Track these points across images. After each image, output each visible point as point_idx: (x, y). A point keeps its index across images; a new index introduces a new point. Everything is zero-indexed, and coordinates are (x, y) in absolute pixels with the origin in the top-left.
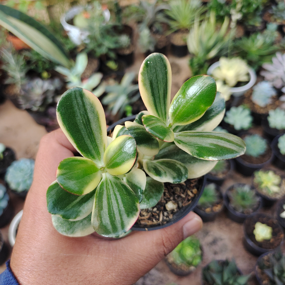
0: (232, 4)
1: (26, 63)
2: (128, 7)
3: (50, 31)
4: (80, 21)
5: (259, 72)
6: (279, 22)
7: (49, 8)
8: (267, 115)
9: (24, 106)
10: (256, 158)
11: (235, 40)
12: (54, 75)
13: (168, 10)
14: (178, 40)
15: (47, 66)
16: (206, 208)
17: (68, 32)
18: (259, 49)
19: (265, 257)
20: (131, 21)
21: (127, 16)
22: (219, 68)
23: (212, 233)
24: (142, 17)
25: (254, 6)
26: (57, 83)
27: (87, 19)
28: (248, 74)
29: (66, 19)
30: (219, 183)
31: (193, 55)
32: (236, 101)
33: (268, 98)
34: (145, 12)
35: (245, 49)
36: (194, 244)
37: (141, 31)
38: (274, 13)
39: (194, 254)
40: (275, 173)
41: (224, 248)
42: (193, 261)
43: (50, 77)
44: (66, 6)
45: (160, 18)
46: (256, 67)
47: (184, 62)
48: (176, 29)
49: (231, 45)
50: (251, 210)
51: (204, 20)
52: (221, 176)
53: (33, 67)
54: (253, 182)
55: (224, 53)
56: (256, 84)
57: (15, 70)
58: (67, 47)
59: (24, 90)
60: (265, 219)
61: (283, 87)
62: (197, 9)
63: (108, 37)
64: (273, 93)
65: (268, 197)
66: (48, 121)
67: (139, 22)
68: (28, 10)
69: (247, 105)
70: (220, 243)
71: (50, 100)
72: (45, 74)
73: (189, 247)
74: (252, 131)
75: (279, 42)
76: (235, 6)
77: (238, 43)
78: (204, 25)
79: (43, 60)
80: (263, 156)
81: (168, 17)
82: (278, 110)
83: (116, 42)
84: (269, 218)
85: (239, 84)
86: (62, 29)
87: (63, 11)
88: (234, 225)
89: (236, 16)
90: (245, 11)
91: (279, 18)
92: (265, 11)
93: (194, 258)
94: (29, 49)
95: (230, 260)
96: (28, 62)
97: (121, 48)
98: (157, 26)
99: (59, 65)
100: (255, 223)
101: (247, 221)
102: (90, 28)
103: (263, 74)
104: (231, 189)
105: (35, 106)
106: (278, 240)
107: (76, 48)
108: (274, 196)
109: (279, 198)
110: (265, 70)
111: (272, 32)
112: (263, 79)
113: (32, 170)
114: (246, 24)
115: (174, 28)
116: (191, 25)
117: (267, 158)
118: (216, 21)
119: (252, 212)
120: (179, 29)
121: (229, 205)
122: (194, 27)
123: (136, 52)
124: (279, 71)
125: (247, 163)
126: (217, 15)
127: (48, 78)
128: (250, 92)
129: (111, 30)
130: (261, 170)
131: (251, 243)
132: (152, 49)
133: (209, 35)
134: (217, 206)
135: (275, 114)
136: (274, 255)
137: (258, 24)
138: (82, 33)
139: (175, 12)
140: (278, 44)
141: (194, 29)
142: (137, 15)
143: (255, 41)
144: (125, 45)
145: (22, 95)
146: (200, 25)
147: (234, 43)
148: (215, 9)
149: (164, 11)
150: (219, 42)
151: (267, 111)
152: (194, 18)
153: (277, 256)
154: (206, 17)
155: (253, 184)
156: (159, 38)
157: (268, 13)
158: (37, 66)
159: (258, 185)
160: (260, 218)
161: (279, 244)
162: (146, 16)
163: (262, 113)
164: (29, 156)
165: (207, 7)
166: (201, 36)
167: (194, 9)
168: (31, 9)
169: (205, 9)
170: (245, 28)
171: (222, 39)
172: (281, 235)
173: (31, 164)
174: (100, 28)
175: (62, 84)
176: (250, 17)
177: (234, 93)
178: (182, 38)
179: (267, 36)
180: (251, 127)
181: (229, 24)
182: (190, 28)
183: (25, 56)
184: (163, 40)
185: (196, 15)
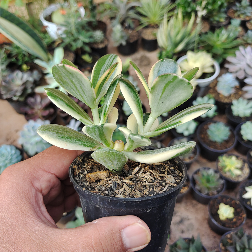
0: (199, 1)
1: (6, 56)
2: (102, 3)
3: (30, 27)
4: (57, 18)
5: (223, 64)
6: (242, 18)
7: (28, 5)
8: (231, 104)
9: (5, 97)
10: (221, 143)
11: (200, 35)
12: (33, 67)
13: (139, 7)
14: (148, 35)
15: (26, 59)
17: (47, 27)
18: (223, 43)
19: (229, 236)
20: (104, 18)
21: (101, 13)
22: (186, 60)
23: (178, 214)
24: (116, 13)
25: (219, 3)
26: (36, 75)
27: (63, 15)
28: (213, 67)
29: (43, 15)
31: (163, 49)
32: (202, 90)
33: (232, 88)
34: (117, 9)
35: (211, 43)
37: (114, 26)
38: (238, 9)
40: (237, 157)
41: (191, 228)
43: (29, 68)
44: (45, 4)
45: (132, 14)
46: (221, 60)
47: (154, 55)
48: (146, 24)
49: (197, 39)
50: (215, 192)
51: (173, 16)
52: (187, 161)
53: (13, 60)
54: (217, 166)
55: (191, 46)
56: (220, 75)
58: (45, 42)
59: (5, 81)
60: (228, 200)
61: (245, 78)
62: (166, 5)
63: (84, 32)
64: (237, 84)
65: (232, 180)
66: (27, 109)
67: (112, 18)
68: (9, 7)
69: (212, 96)
70: (186, 223)
71: (29, 91)
72: (25, 67)
74: (216, 119)
75: (243, 36)
76: (201, 4)
77: (204, 38)
78: (172, 21)
79: (24, 53)
80: (227, 142)
81: (139, 14)
82: (241, 99)
83: (91, 37)
84: (232, 199)
85: (204, 76)
86: (41, 25)
87: (41, 8)
88: (200, 206)
89: (202, 13)
90: (210, 7)
91: (243, 14)
92: (229, 8)
94: (10, 44)
95: (195, 238)
96: (9, 56)
97: (95, 43)
98: (129, 22)
99: (37, 58)
100: (219, 203)
101: (211, 202)
102: (67, 24)
103: (227, 66)
104: (197, 172)
105: (15, 96)
106: (241, 219)
107: (54, 42)
108: (237, 179)
109: (242, 180)
110: (229, 63)
111: (236, 27)
112: (227, 70)
113: (12, 155)
114: (212, 19)
115: (144, 24)
116: (161, 20)
117: (231, 144)
118: (184, 17)
119: (216, 194)
120: (149, 24)
121: (195, 188)
122: (163, 22)
123: (109, 46)
124: (242, 63)
125: (212, 149)
126: (184, 11)
127: (27, 70)
128: (215, 82)
129: (86, 25)
130: (225, 155)
131: (215, 223)
132: (124, 43)
133: (177, 29)
134: (184, 189)
135: (238, 103)
136: (236, 234)
137: (222, 20)
138: (59, 28)
139: (146, 8)
140: (241, 38)
141: (163, 24)
142: (110, 11)
143: (220, 35)
144: (99, 39)
145: (3, 86)
146: (168, 21)
147: (200, 37)
148: (182, 6)
149: (135, 8)
150: (186, 37)
151: (231, 100)
152: (164, 14)
153: (239, 234)
154: (174, 13)
155: (217, 168)
156: (131, 33)
157: (232, 9)
158: (17, 59)
159: (222, 168)
160: (224, 200)
161: (241, 223)
162: (119, 12)
163: (227, 102)
164: (9, 142)
165: (175, 4)
166: (170, 30)
167: (163, 6)
168: (11, 6)
169: (173, 6)
170: (211, 23)
171: (189, 34)
172: (243, 214)
173: (11, 149)
174: (75, 23)
175: (40, 76)
176: (215, 13)
177: (199, 83)
178: (152, 32)
179: (231, 31)
180: (216, 115)
181: (195, 20)
182: (160, 23)
183: (6, 49)
184: (134, 34)
185: (165, 12)
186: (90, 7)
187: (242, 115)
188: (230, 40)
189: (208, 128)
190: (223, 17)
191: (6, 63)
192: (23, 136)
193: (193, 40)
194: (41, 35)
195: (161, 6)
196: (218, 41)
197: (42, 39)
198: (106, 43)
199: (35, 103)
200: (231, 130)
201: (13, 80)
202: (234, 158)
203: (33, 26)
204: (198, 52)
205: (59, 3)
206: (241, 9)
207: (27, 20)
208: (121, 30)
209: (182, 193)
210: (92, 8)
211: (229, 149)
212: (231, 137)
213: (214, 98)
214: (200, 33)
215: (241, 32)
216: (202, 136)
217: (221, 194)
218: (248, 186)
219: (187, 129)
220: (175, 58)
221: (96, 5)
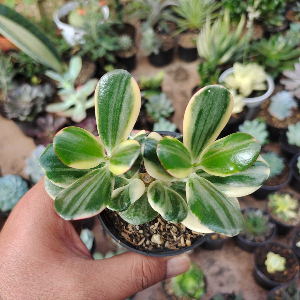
1: (12, 66)
2: (130, 2)
3: (42, 31)
4: (74, 19)
5: (279, 80)
7: (40, 3)
8: (286, 130)
9: (10, 116)
10: (272, 178)
11: (251, 42)
12: (45, 81)
13: (176, 6)
14: (186, 42)
15: (37, 70)
17: (61, 30)
18: (279, 53)
19: (277, 292)
20: (133, 20)
21: (129, 13)
22: (233, 74)
23: (217, 263)
24: (147, 14)
25: (276, 2)
26: (48, 89)
27: (82, 16)
28: (266, 83)
29: (59, 15)
31: (204, 59)
32: (251, 112)
33: (289, 110)
34: (149, 9)
35: (264, 53)
36: (196, 275)
37: (144, 31)
38: (299, 10)
39: (197, 286)
40: (292, 196)
41: (231, 280)
42: (195, 294)
43: (40, 81)
44: (60, 1)
45: (167, 15)
46: (276, 74)
47: (192, 68)
48: (185, 28)
49: (247, 47)
50: (263, 238)
51: (218, 18)
53: (21, 71)
54: (267, 206)
55: (239, 57)
56: (274, 94)
58: (60, 49)
59: (10, 97)
60: (278, 248)
62: (210, 5)
63: (107, 37)
64: (294, 105)
65: (284, 223)
66: (37, 132)
67: (143, 20)
68: (16, 5)
69: (263, 119)
70: (226, 274)
71: (40, 109)
72: (35, 80)
73: (192, 278)
74: (267, 148)
76: (253, 3)
77: (255, 46)
78: (217, 24)
79: (33, 62)
80: (279, 177)
81: (176, 15)
82: (299, 124)
83: (116, 44)
84: (283, 248)
85: (254, 94)
86: (55, 27)
87: (56, 7)
88: (244, 254)
89: (254, 15)
90: (264, 8)
92: (287, 9)
93: (196, 290)
94: (16, 50)
95: (237, 294)
96: (16, 65)
97: (121, 51)
98: (163, 26)
99: (50, 69)
100: (267, 252)
101: (257, 250)
102: (86, 27)
103: (283, 82)
105: (22, 115)
106: (293, 272)
107: (70, 49)
108: (290, 223)
109: (296, 225)
110: (286, 78)
111: (296, 33)
112: (283, 88)
113: (17, 188)
114: (266, 23)
115: (181, 27)
116: (202, 24)
117: (284, 180)
118: (231, 20)
119: (264, 241)
120: (188, 28)
122: (205, 26)
123: (139, 55)
126: (232, 12)
127: (38, 83)
128: (268, 103)
129: (110, 29)
130: (276, 193)
131: (261, 275)
132: (156, 52)
133: (222, 35)
135: (296, 129)
136: (287, 290)
137: (280, 24)
138: (77, 32)
139: (185, 8)
141: (205, 28)
142: (140, 12)
143: (276, 43)
144: (126, 46)
145: (8, 102)
146: (212, 24)
147: (250, 46)
148: (230, 5)
149: (171, 7)
150: (233, 45)
151: (286, 125)
152: (206, 15)
153: (290, 290)
154: (219, 15)
155: (266, 209)
156: (165, 39)
157: (292, 10)
158: (25, 70)
159: (272, 209)
160: (273, 248)
161: (293, 277)
162: (151, 13)
163: (281, 128)
164: (15, 172)
165: (221, 2)
166: (214, 37)
167: (206, 5)
168: (20, 4)
169: (219, 5)
170: (265, 28)
171: (238, 41)
172: (296, 266)
173: (17, 181)
174: (97, 26)
175: (53, 91)
176: (270, 15)
177: (248, 103)
178: (191, 39)
179: (290, 37)
180: (268, 143)
181: (246, 24)
182: (201, 28)
183: (12, 57)
184: (170, 41)
185: (208, 13)
186: (115, 6)
188: (288, 49)
190: (281, 20)
191: (12, 75)
192: (31, 164)
193: (242, 50)
194: (56, 41)
195: (204, 6)
196: (274, 50)
197: (56, 45)
198: (134, 51)
199: (46, 125)
200: (285, 163)
201: (20, 95)
202: (287, 197)
203: (46, 30)
204: (248, 64)
207: (38, 22)
208: (153, 36)
209: (223, 238)
210: (117, 8)
211: (281, 185)
212: (285, 171)
213: (266, 122)
217: (269, 241)
220: (218, 71)
221: (123, 4)
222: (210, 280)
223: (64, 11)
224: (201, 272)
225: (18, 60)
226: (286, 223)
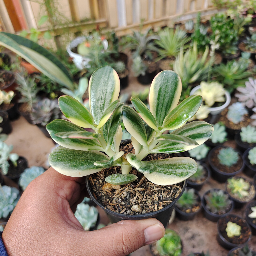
0: (212, 36)
1: (36, 85)
2: (124, 37)
3: (58, 59)
4: (83, 49)
5: (234, 94)
6: (252, 51)
7: (57, 37)
8: (240, 131)
9: (35, 122)
10: (230, 167)
11: (213, 66)
13: (157, 40)
14: (165, 66)
15: (55, 88)
16: (186, 210)
17: (73, 58)
18: (234, 74)
19: (235, 251)
20: (126, 50)
21: (123, 45)
22: (200, 90)
23: (191, 230)
25: (231, 37)
27: (88, 47)
29: (70, 47)
30: (198, 188)
32: (214, 118)
33: (242, 116)
34: (138, 42)
35: (223, 74)
36: (175, 240)
37: (134, 58)
38: (248, 43)
39: (175, 248)
40: (245, 180)
41: (201, 243)
42: (174, 253)
43: (56, 96)
44: (71, 36)
45: (151, 46)
46: (232, 90)
48: (164, 56)
49: (210, 70)
50: (224, 212)
51: (189, 48)
52: (199, 183)
53: (43, 88)
54: (226, 188)
55: (204, 77)
56: (230, 104)
57: (27, 91)
58: (71, 72)
59: (35, 108)
60: (236, 219)
61: (254, 107)
62: (183, 39)
63: (107, 63)
64: (246, 112)
67: (133, 50)
68: (39, 39)
69: (223, 123)
70: (197, 238)
71: (57, 117)
72: (53, 95)
73: (172, 242)
74: (226, 145)
75: (252, 68)
76: (214, 38)
77: (216, 69)
78: (188, 53)
79: (52, 82)
80: (235, 165)
81: (158, 46)
82: (249, 127)
84: (239, 218)
85: (216, 104)
86: (68, 56)
87: (68, 41)
88: (210, 223)
89: (215, 46)
90: (223, 41)
91: (253, 47)
92: (240, 41)
93: (175, 251)
94: (39, 73)
95: (205, 253)
96: (39, 84)
98: (148, 54)
99: (64, 87)
100: (227, 222)
101: (220, 221)
102: (91, 56)
103: (237, 95)
104: (208, 193)
105: (44, 122)
106: (246, 236)
107: (79, 72)
108: (244, 200)
109: (248, 201)
110: (239, 92)
111: (246, 60)
112: (237, 100)
114: (224, 52)
115: (162, 56)
116: (177, 53)
117: (239, 168)
118: (198, 50)
119: (224, 213)
120: (167, 56)
121: (206, 207)
122: (179, 54)
123: (130, 76)
124: (251, 93)
125: (222, 172)
126: (199, 44)
127: (55, 98)
128: (226, 111)
129: (108, 57)
130: (233, 177)
131: (223, 239)
132: (143, 73)
133: (192, 62)
134: (195, 208)
135: (247, 130)
136: (242, 250)
137: (234, 53)
138: (84, 59)
139: (164, 42)
140: (250, 69)
141: (179, 56)
142: (131, 44)
143: (232, 67)
144: (120, 69)
145: (33, 112)
146: (184, 53)
147: (213, 69)
148: (197, 39)
149: (154, 41)
150: (200, 69)
151: (240, 127)
152: (180, 47)
153: (245, 250)
154: (190, 46)
155: (226, 189)
156: (150, 64)
157: (243, 43)
158: (46, 88)
159: (231, 190)
160: (232, 218)
161: (247, 240)
162: (139, 45)
163: (236, 129)
164: (39, 164)
165: (191, 37)
166: (186, 62)
167: (180, 39)
168: (41, 39)
169: (189, 39)
170: (223, 56)
171: (203, 66)
172: (249, 232)
173: (40, 171)
174: (99, 55)
176: (227, 46)
177: (212, 111)
178: (169, 64)
179: (242, 63)
180: (226, 140)
181: (209, 53)
182: (176, 55)
183: (36, 78)
184: (153, 65)
185: (181, 45)
186: (113, 40)
187: (249, 141)
188: (240, 71)
189: (218, 153)
190: (235, 50)
191: (36, 92)
193: (207, 72)
194: (69, 66)
195: (178, 40)
196: (230, 72)
197: (69, 69)
198: (127, 73)
200: (240, 155)
201: (42, 107)
202: (241, 181)
203: (61, 58)
204: (211, 82)
205: (85, 36)
206: (252, 43)
207: (55, 52)
208: (140, 62)
209: (194, 212)
210: (114, 41)
211: (237, 172)
212: (240, 161)
213: (225, 125)
214: (213, 65)
215: (251, 64)
216: (213, 160)
217: (229, 213)
218: (254, 206)
219: (200, 154)
220: (189, 88)
221: (118, 38)
222: (185, 243)
223: (74, 44)
224: (178, 237)
225: (40, 81)
226: (240, 199)
